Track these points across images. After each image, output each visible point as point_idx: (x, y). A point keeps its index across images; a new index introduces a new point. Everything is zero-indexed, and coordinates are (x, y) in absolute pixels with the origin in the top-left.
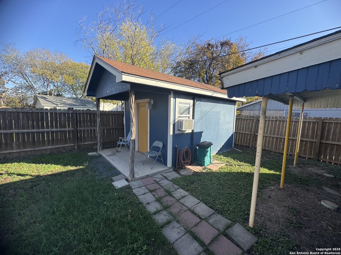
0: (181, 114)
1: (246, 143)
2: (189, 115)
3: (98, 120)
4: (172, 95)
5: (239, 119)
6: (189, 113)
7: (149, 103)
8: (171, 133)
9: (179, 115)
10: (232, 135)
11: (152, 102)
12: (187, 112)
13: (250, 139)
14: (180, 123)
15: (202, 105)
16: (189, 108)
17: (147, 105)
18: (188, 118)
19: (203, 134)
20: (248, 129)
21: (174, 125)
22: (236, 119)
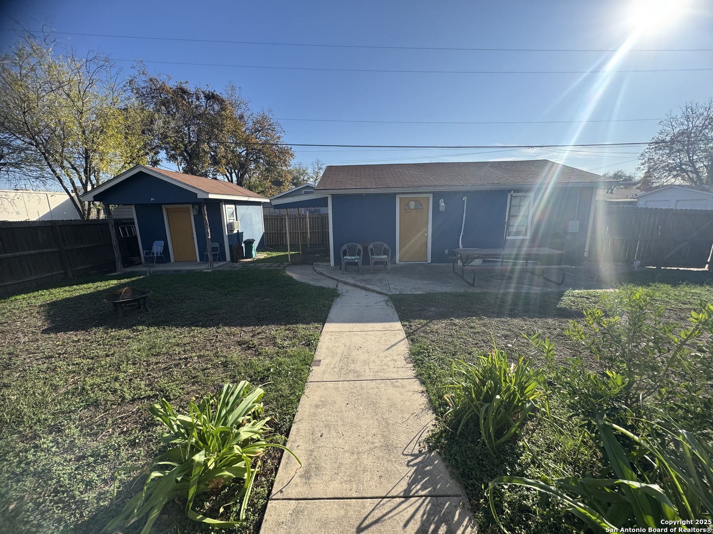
0: (230, 217)
1: (275, 243)
2: (234, 218)
4: (223, 203)
5: (266, 219)
8: (226, 233)
9: (229, 219)
10: (263, 235)
13: (278, 238)
14: (230, 225)
15: (240, 208)
16: (233, 213)
18: (234, 220)
19: (244, 234)
20: (275, 228)
22: (264, 219)
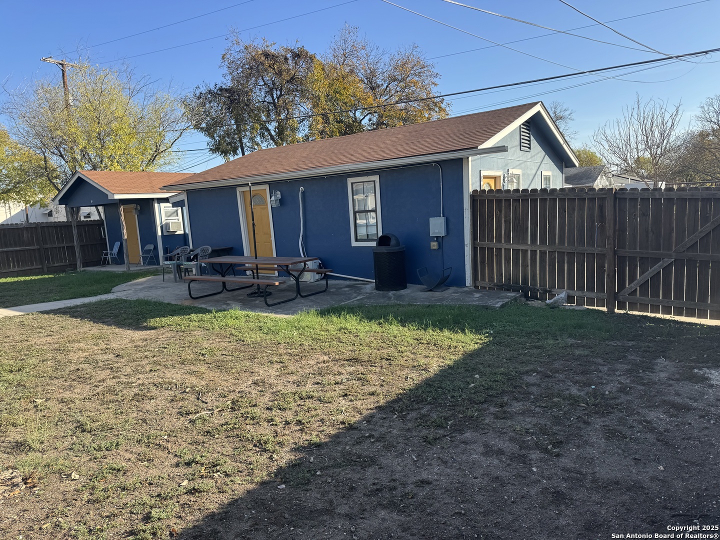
0: (169, 217)
2: (177, 218)
3: (75, 232)
4: (156, 201)
6: (177, 215)
7: (136, 209)
8: (160, 233)
9: (167, 218)
11: (139, 208)
12: (175, 214)
14: (167, 225)
17: (134, 211)
18: (177, 220)
21: (162, 227)
